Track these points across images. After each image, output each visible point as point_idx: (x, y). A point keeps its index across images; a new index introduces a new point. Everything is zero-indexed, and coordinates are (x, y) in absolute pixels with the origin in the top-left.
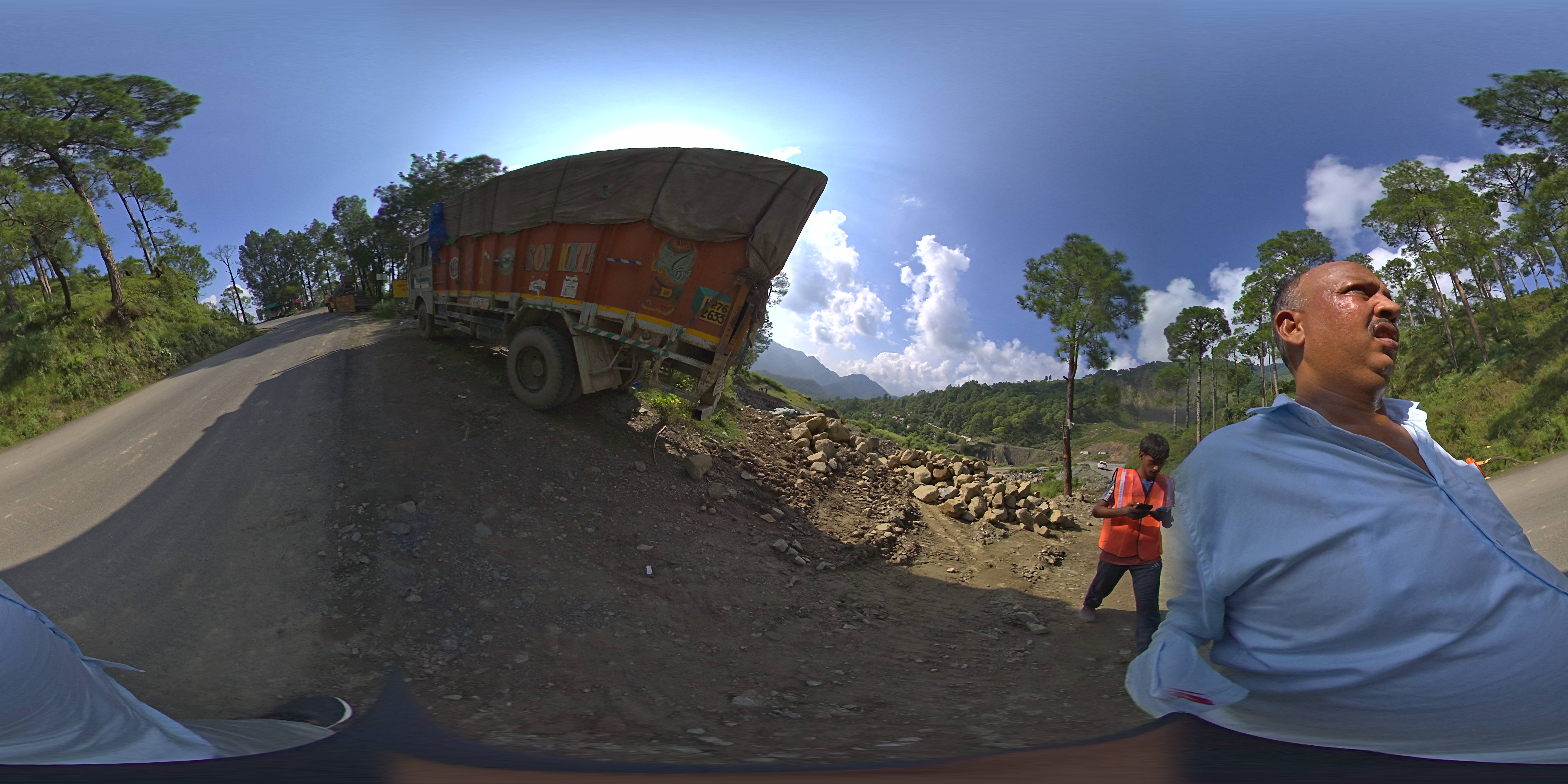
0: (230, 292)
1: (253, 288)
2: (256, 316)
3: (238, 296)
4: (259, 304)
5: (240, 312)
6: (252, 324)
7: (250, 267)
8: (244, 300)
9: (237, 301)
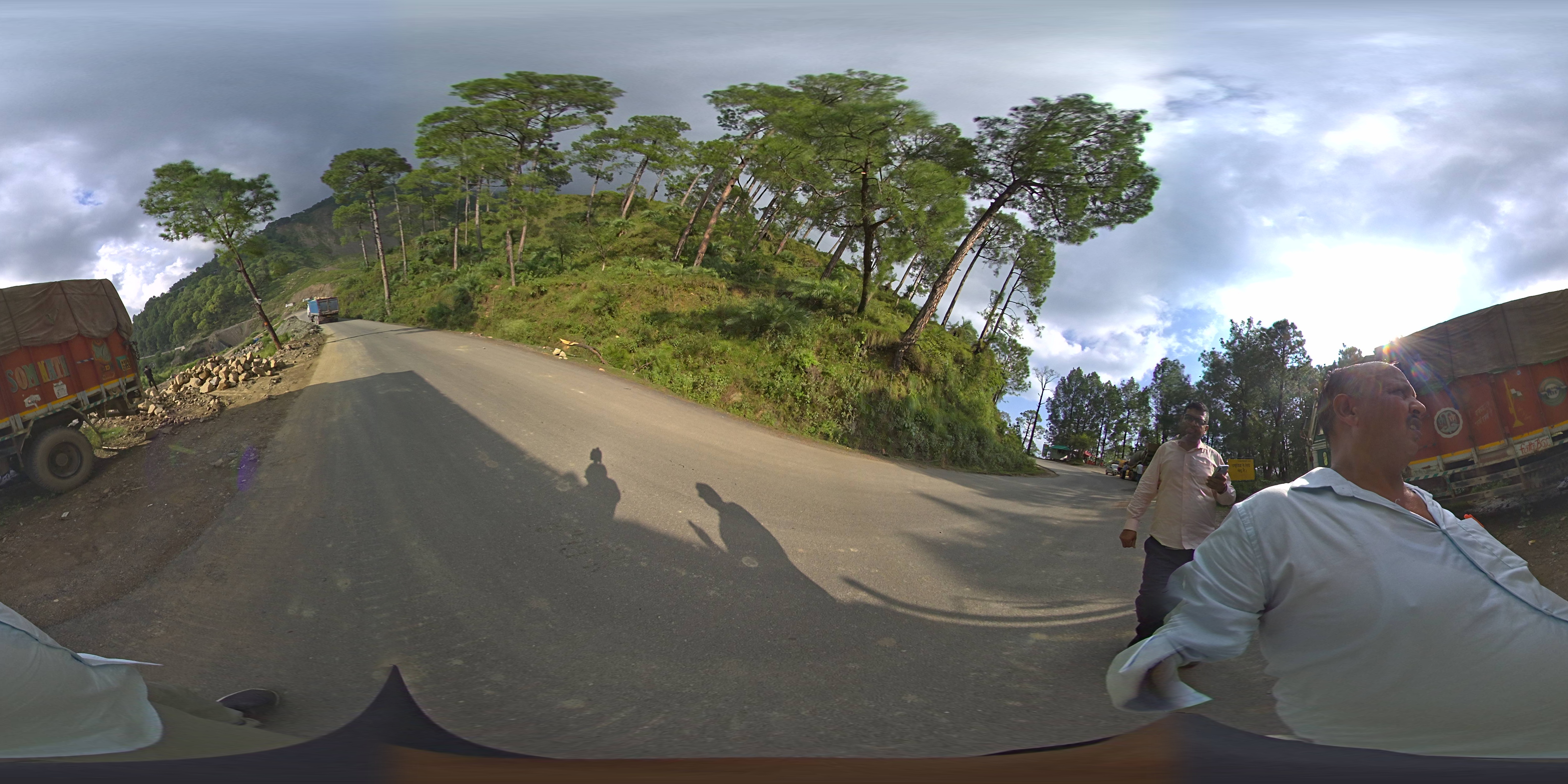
0: (1030, 415)
1: (1053, 422)
2: (1041, 449)
3: (1035, 423)
4: (1049, 440)
5: (1029, 438)
6: (1033, 455)
7: (1060, 401)
8: (1038, 430)
9: (1032, 426)
